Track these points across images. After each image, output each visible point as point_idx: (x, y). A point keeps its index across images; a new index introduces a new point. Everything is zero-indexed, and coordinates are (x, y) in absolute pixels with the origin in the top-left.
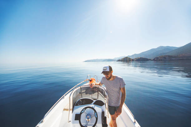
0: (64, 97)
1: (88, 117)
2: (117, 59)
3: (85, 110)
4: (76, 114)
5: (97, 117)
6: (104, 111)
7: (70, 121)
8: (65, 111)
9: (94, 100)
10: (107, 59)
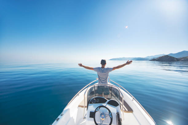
0: (78, 94)
1: (103, 116)
2: (150, 58)
3: (99, 109)
4: (90, 112)
5: (111, 117)
6: (119, 112)
7: (85, 118)
8: (80, 108)
9: (108, 100)
10: (136, 58)
